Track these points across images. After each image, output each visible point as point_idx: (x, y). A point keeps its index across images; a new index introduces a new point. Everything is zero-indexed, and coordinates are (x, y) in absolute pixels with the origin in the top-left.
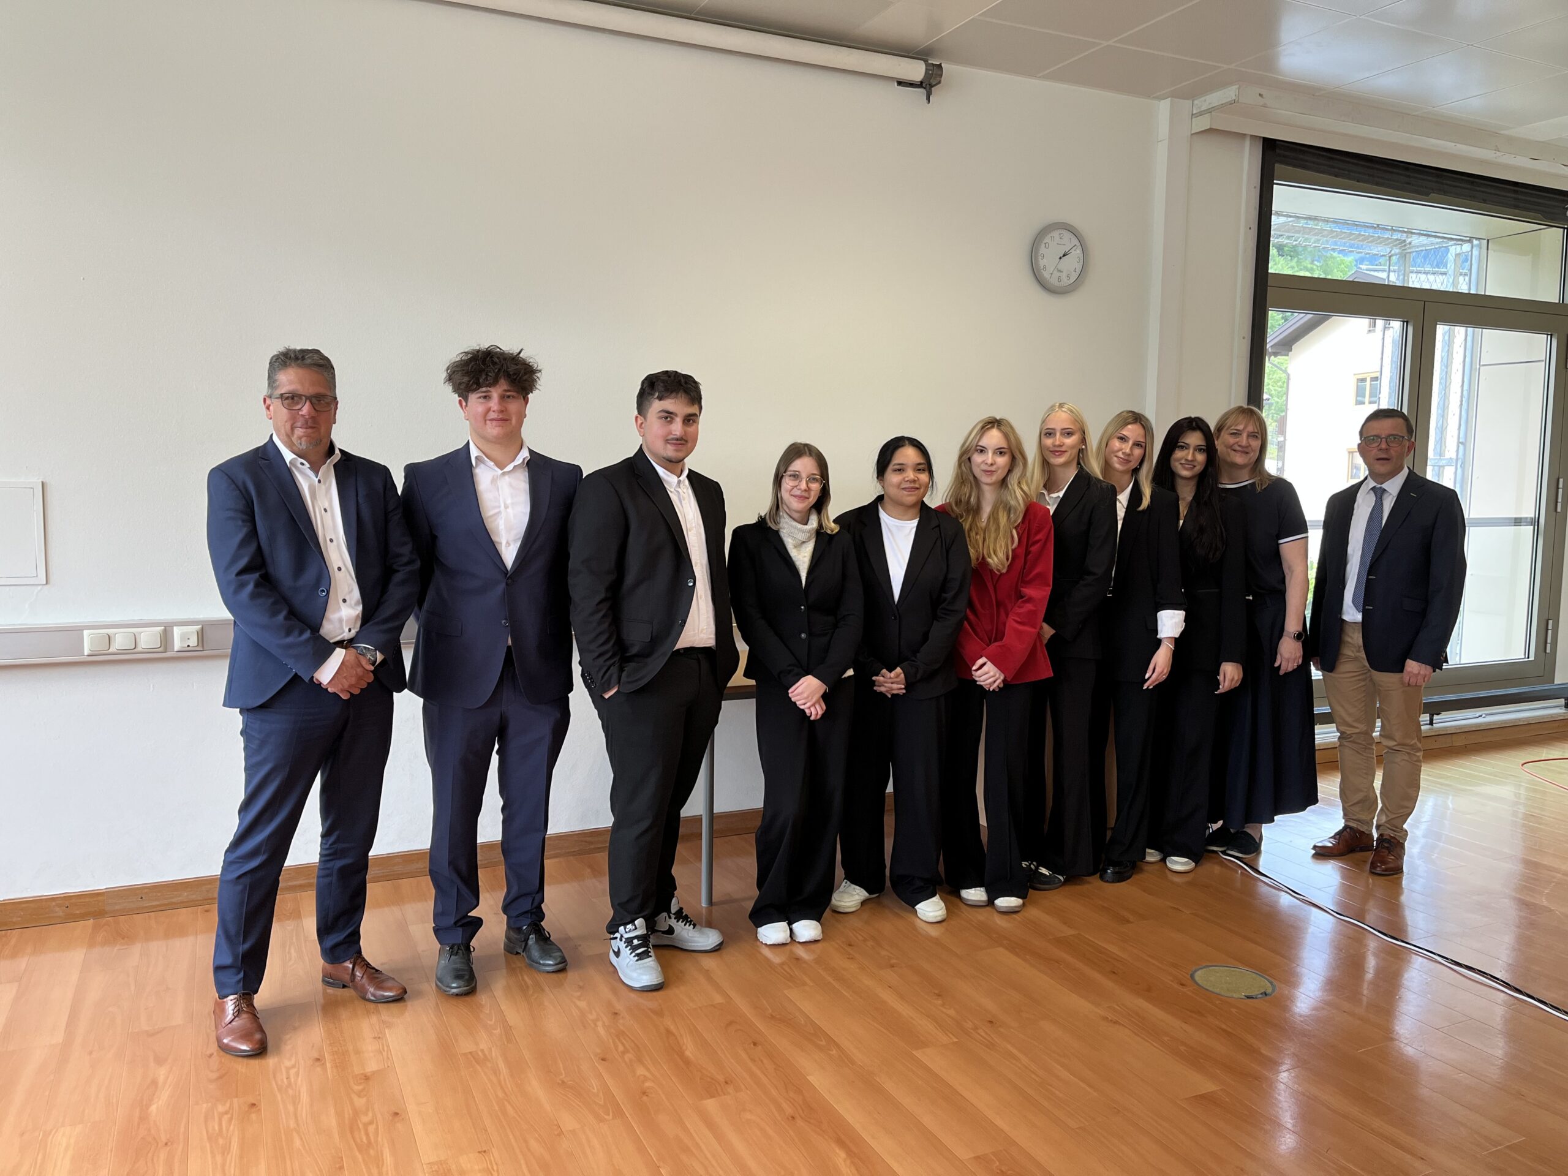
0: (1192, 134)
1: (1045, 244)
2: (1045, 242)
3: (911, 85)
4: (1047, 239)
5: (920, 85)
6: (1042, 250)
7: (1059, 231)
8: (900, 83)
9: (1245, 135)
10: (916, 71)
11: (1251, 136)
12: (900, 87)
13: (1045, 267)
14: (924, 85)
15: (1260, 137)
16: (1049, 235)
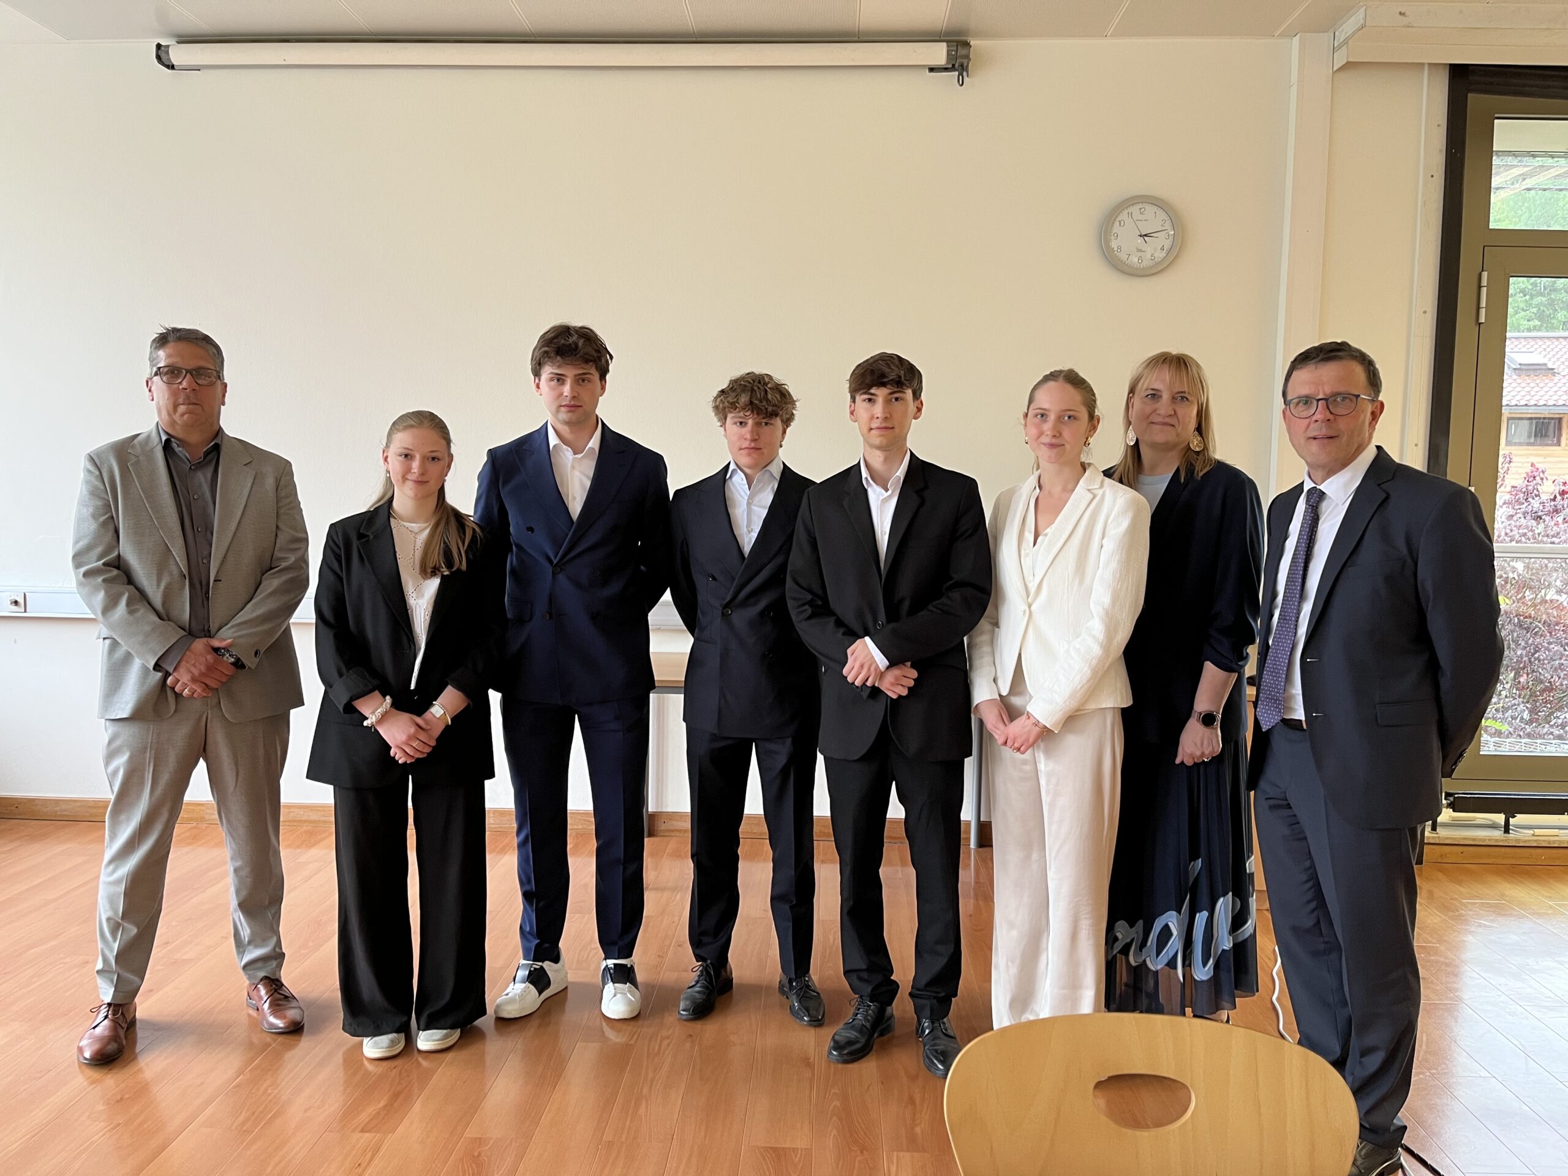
0: (1334, 71)
2: (1119, 220)
3: (946, 69)
4: (1124, 216)
5: (953, 68)
6: (1116, 228)
7: (1140, 205)
8: (932, 70)
9: (1422, 65)
10: (938, 54)
11: (1430, 64)
12: (932, 74)
13: (1119, 248)
14: (956, 66)
15: (1446, 64)
16: (1126, 212)
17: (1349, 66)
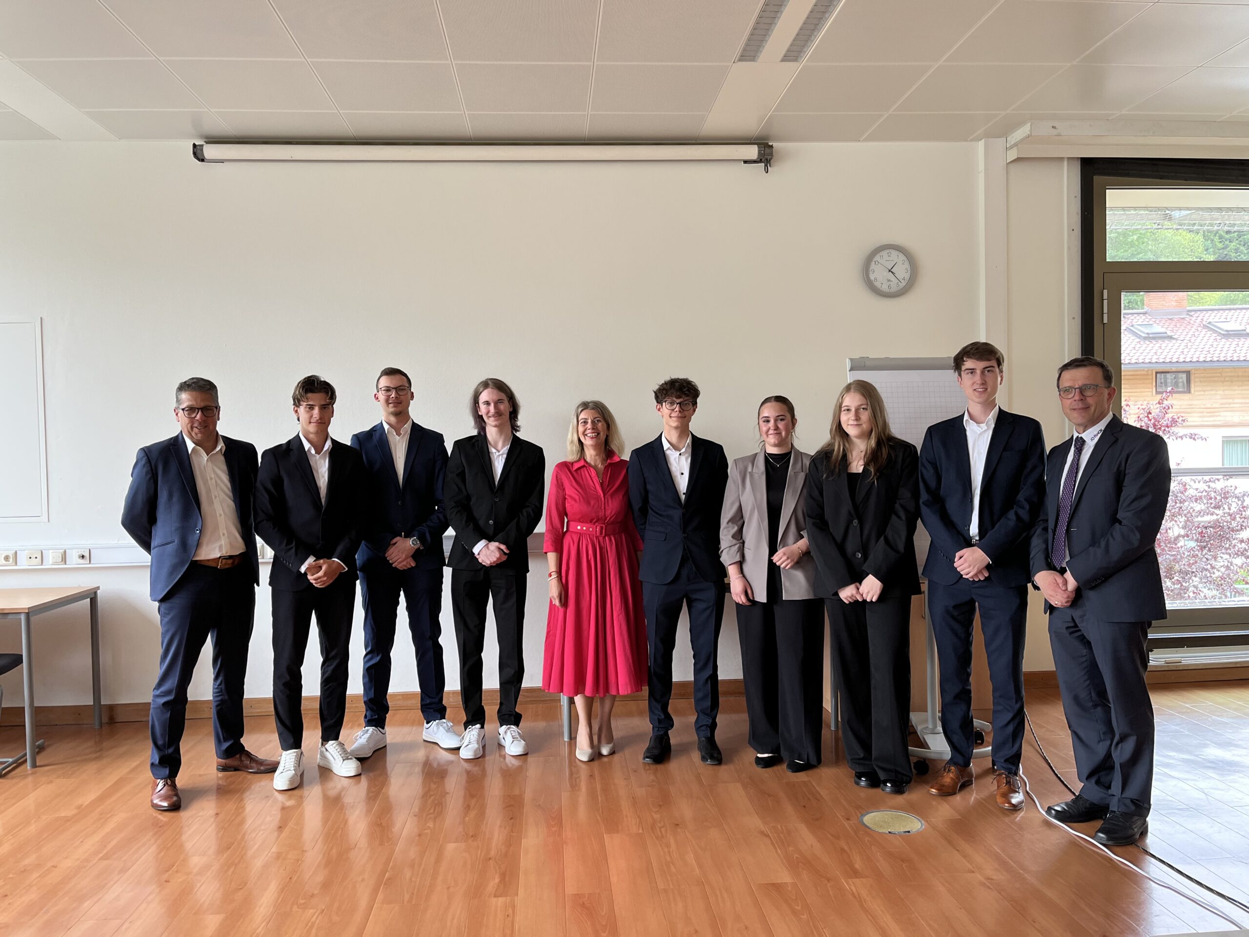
0: (1007, 164)
1: (876, 262)
2: (874, 260)
3: (754, 162)
4: (877, 259)
5: (760, 161)
6: (873, 266)
7: (888, 251)
8: (745, 162)
9: (1063, 158)
10: (753, 152)
11: (1069, 158)
12: (746, 165)
13: (876, 279)
14: (763, 160)
15: (1078, 158)
16: (879, 255)
17: (1018, 160)
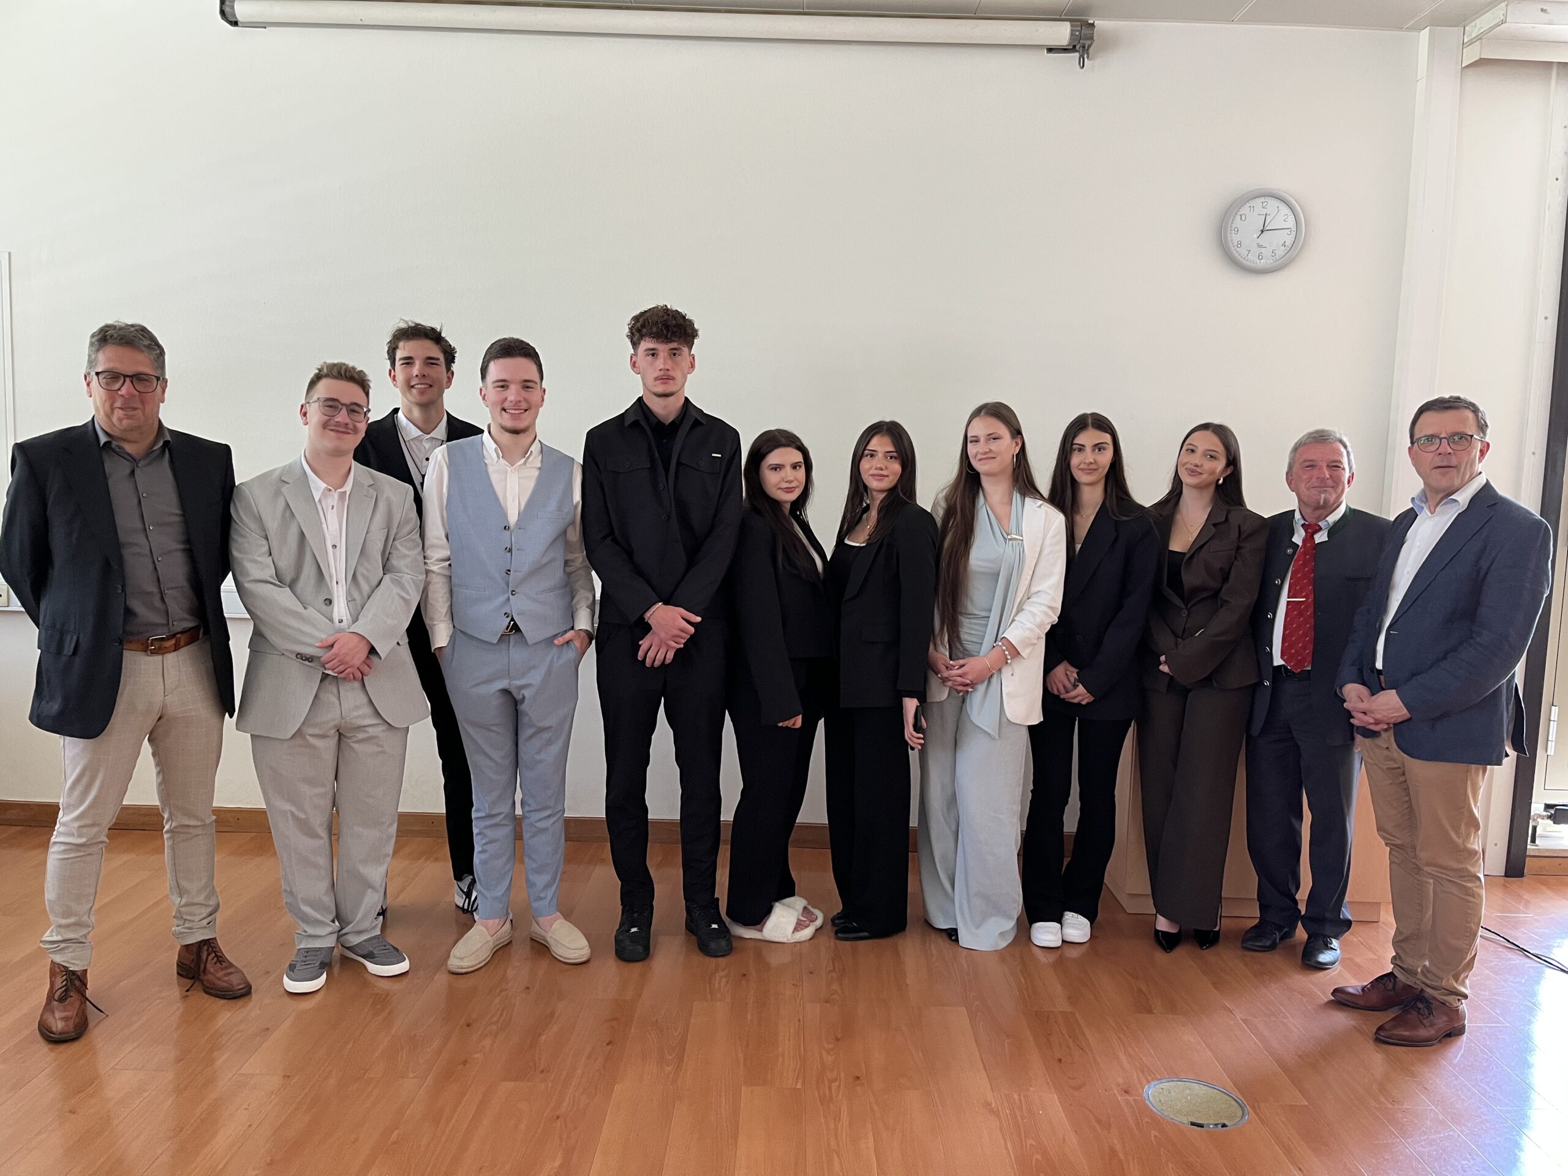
0: (1463, 68)
1: (1241, 216)
2: (1241, 212)
3: (1065, 50)
4: (1245, 210)
5: (1073, 49)
6: (1237, 223)
7: (1263, 199)
8: (1050, 50)
9: (1552, 63)
10: (1061, 33)
12: (1050, 55)
13: (1240, 243)
14: (1077, 47)
16: (1248, 205)
17: (1481, 63)
